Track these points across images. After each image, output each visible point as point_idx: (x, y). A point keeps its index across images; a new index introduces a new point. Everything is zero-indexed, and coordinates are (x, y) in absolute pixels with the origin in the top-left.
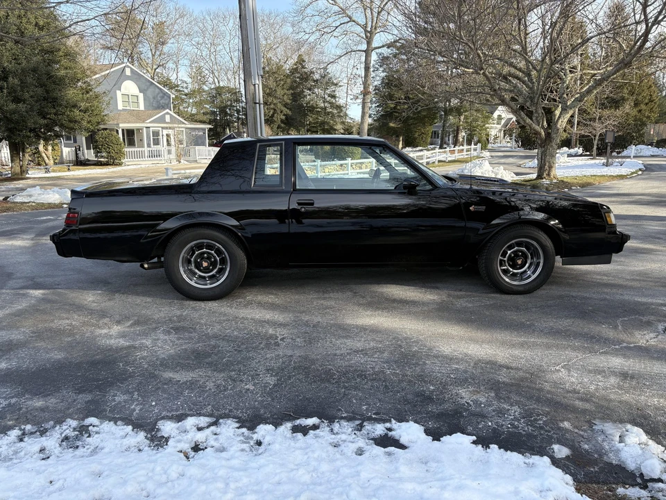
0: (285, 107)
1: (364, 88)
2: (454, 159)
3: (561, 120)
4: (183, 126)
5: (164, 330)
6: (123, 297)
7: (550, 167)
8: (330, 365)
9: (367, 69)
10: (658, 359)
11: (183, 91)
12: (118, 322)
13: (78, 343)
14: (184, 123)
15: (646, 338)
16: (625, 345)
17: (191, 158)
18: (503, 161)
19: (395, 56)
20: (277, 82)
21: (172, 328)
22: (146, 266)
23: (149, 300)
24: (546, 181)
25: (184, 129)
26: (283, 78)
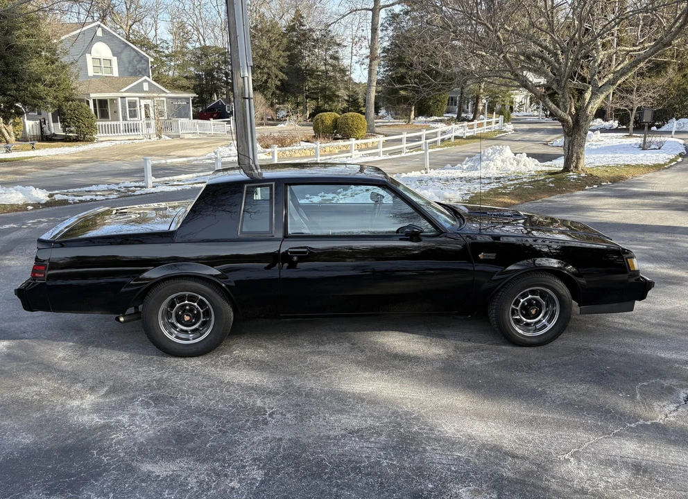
0: (281, 71)
1: (371, 53)
2: (472, 134)
3: (590, 106)
4: (164, 95)
5: (142, 400)
6: (97, 351)
7: (578, 159)
8: (322, 453)
9: (374, 30)
10: (675, 443)
11: (164, 52)
12: (92, 389)
13: (48, 421)
14: (164, 92)
15: (665, 413)
16: (641, 422)
17: (173, 133)
18: (527, 136)
19: (406, 13)
20: (271, 42)
21: (151, 398)
22: (122, 319)
23: (126, 356)
24: (572, 175)
25: (165, 99)
26: (278, 37)
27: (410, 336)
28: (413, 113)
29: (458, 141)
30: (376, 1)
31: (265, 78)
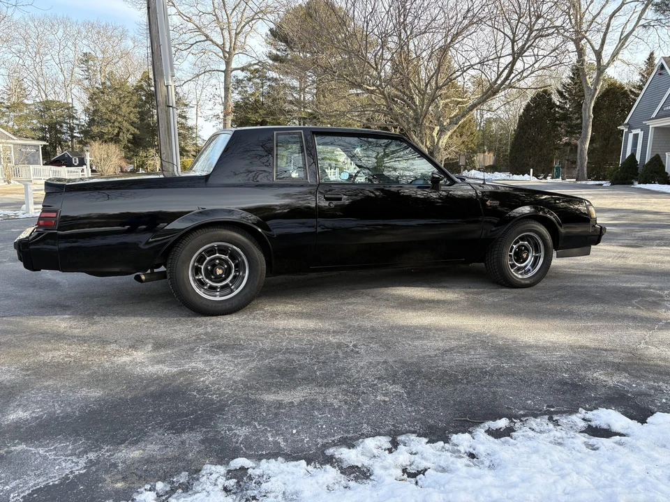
0: (132, 125)
1: (225, 109)
4: (12, 141)
5: (204, 350)
8: (438, 366)
9: (227, 89)
12: (134, 347)
13: (105, 376)
14: (12, 139)
17: (23, 179)
19: (249, 80)
20: (120, 98)
21: (212, 347)
22: (143, 277)
25: (12, 145)
26: (128, 95)
27: (419, 289)
30: (228, 63)
31: (116, 131)
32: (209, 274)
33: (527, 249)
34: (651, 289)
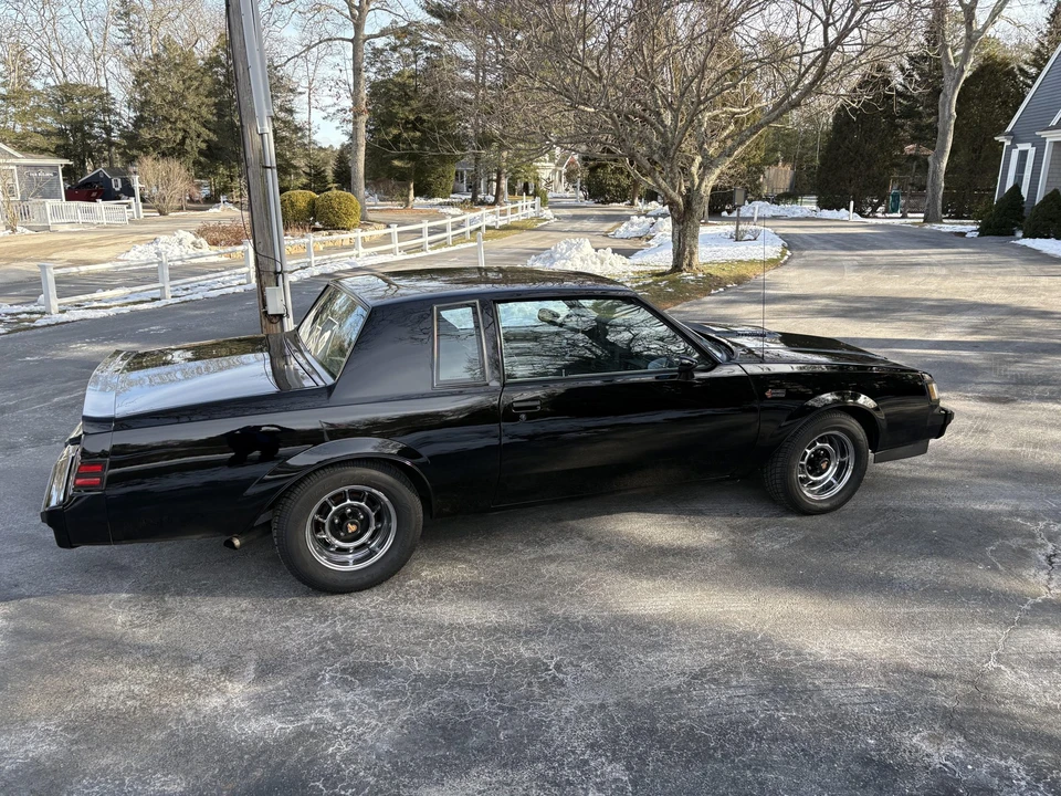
0: (205, 126)
1: (355, 104)
2: (505, 222)
3: (704, 184)
4: (12, 161)
5: (332, 678)
6: (187, 602)
7: (692, 253)
8: (681, 717)
9: (357, 71)
12: (228, 671)
13: (187, 742)
14: (14, 156)
16: (1031, 601)
18: (577, 225)
19: (394, 49)
20: (184, 81)
21: (344, 671)
22: (237, 542)
23: (245, 604)
24: (687, 275)
25: (15, 168)
26: (196, 74)
27: (658, 517)
28: (412, 192)
29: (490, 232)
30: (358, 27)
31: (180, 136)
32: (337, 530)
33: (827, 454)
34: (1018, 516)
